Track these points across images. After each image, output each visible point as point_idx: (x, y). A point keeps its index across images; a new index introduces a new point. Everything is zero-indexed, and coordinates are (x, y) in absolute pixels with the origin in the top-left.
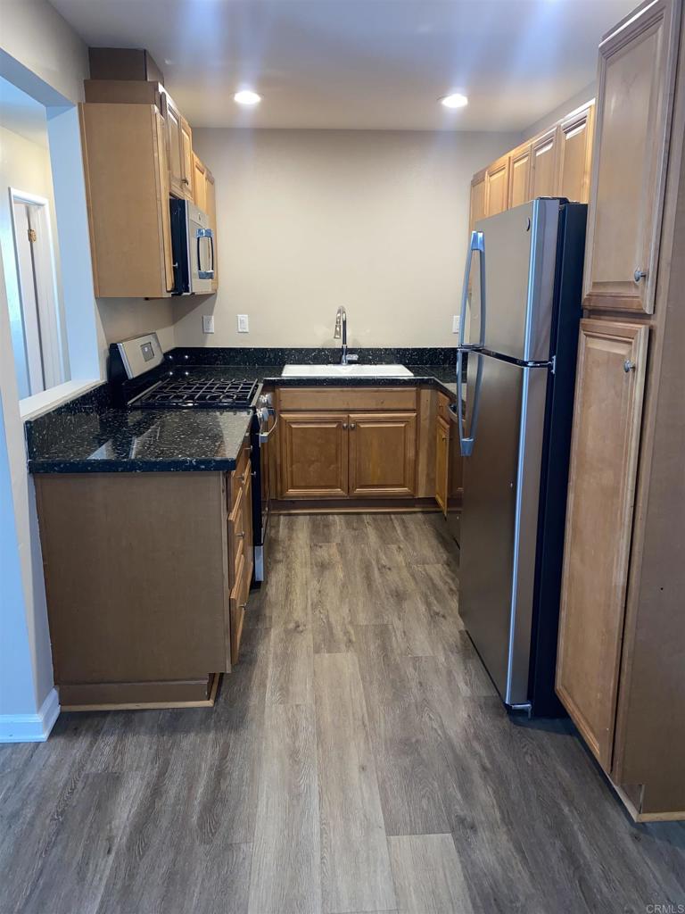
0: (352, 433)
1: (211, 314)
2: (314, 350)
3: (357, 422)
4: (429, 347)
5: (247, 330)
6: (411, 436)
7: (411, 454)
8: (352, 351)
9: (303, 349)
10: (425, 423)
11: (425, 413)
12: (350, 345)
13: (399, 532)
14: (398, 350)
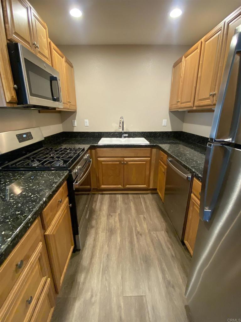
0: (125, 166)
1: (75, 119)
2: (112, 132)
3: (127, 161)
4: (154, 131)
5: (88, 125)
6: (148, 167)
7: (148, 173)
8: (125, 133)
9: (108, 132)
10: (153, 162)
11: (154, 157)
12: (125, 131)
13: (143, 205)
14: (142, 132)
